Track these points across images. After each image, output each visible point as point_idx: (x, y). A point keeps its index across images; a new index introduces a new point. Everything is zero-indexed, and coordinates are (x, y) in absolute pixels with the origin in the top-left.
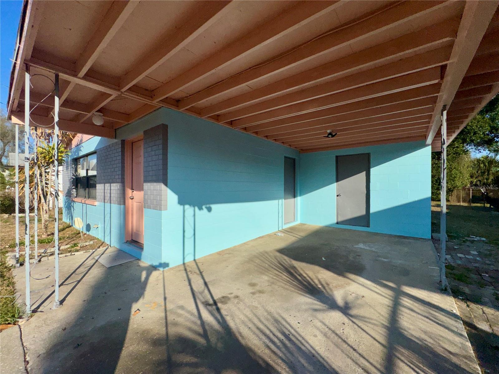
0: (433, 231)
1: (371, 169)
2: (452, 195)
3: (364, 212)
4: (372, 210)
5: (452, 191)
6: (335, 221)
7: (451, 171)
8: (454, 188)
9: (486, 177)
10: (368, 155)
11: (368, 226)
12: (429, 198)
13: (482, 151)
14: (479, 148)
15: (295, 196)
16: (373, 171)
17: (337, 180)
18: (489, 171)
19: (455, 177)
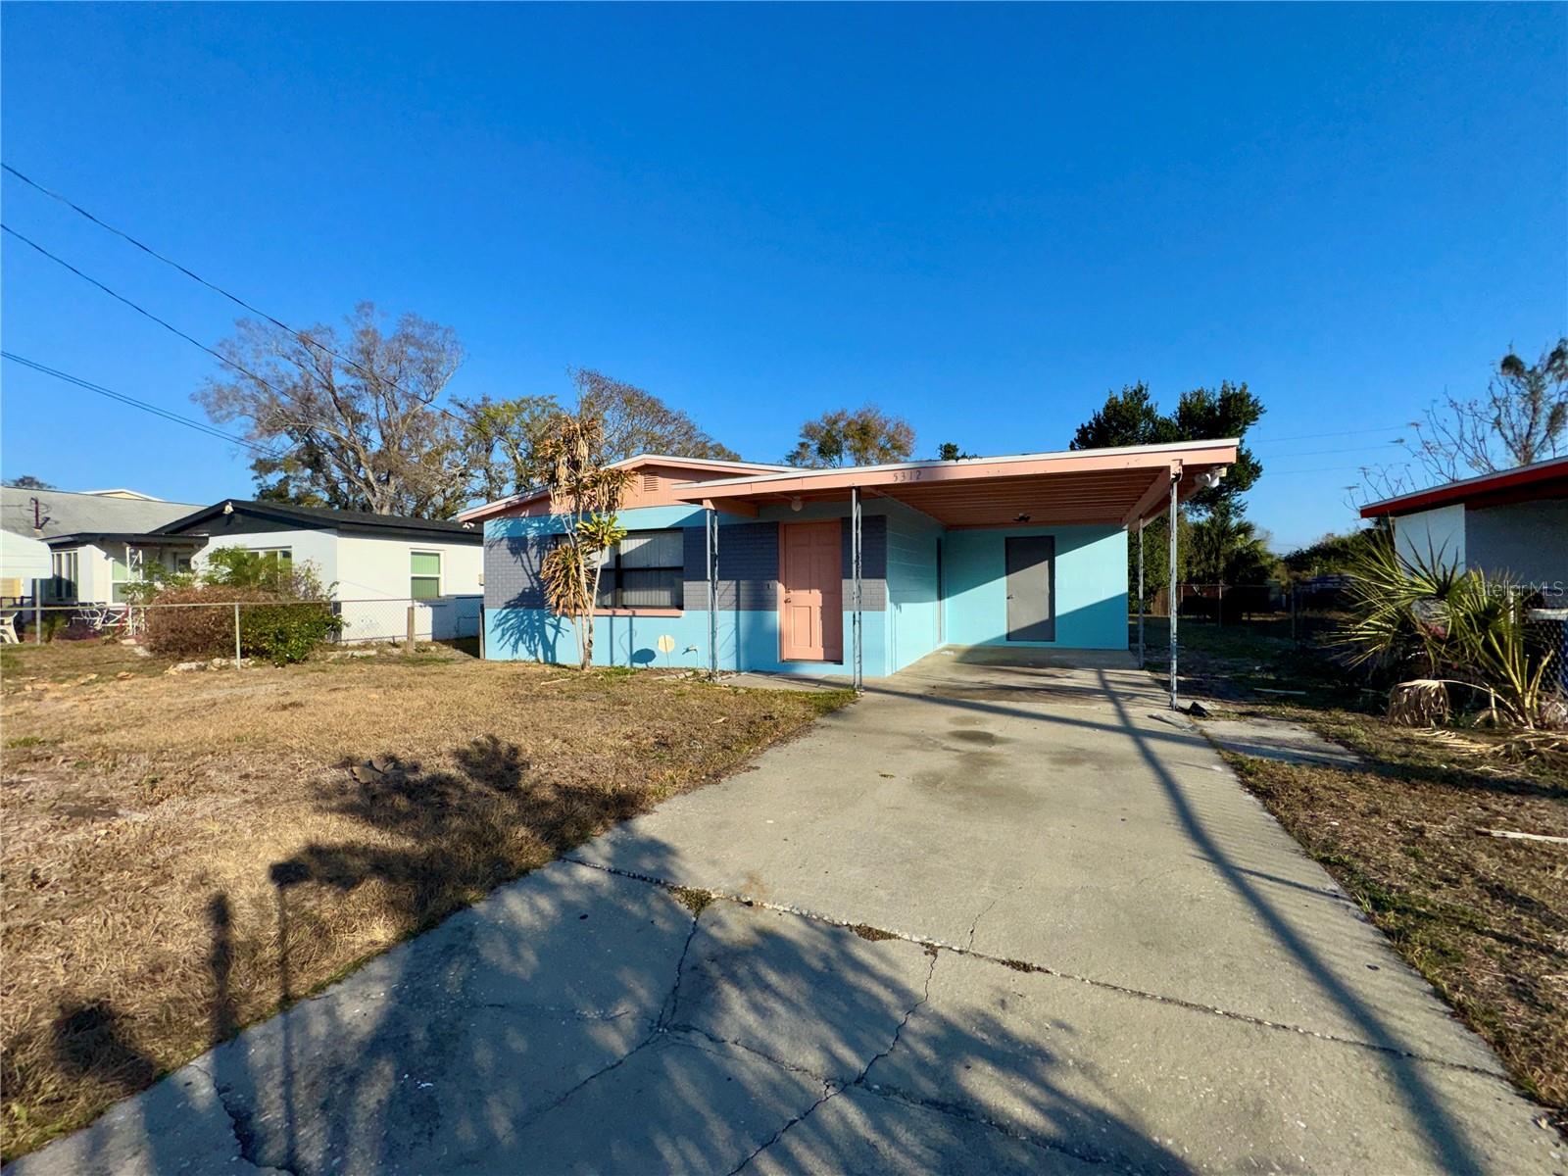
0: (1130, 642)
1: (1057, 558)
2: (1154, 601)
3: (1046, 617)
4: (1057, 614)
5: (1155, 593)
6: (1005, 632)
7: (1153, 553)
8: (1159, 585)
9: (1213, 562)
10: (1052, 539)
11: (1052, 639)
12: (1124, 595)
13: (1203, 512)
14: (1199, 507)
15: (940, 598)
16: (1058, 559)
17: (1008, 573)
18: (1218, 550)
19: (1159, 565)
